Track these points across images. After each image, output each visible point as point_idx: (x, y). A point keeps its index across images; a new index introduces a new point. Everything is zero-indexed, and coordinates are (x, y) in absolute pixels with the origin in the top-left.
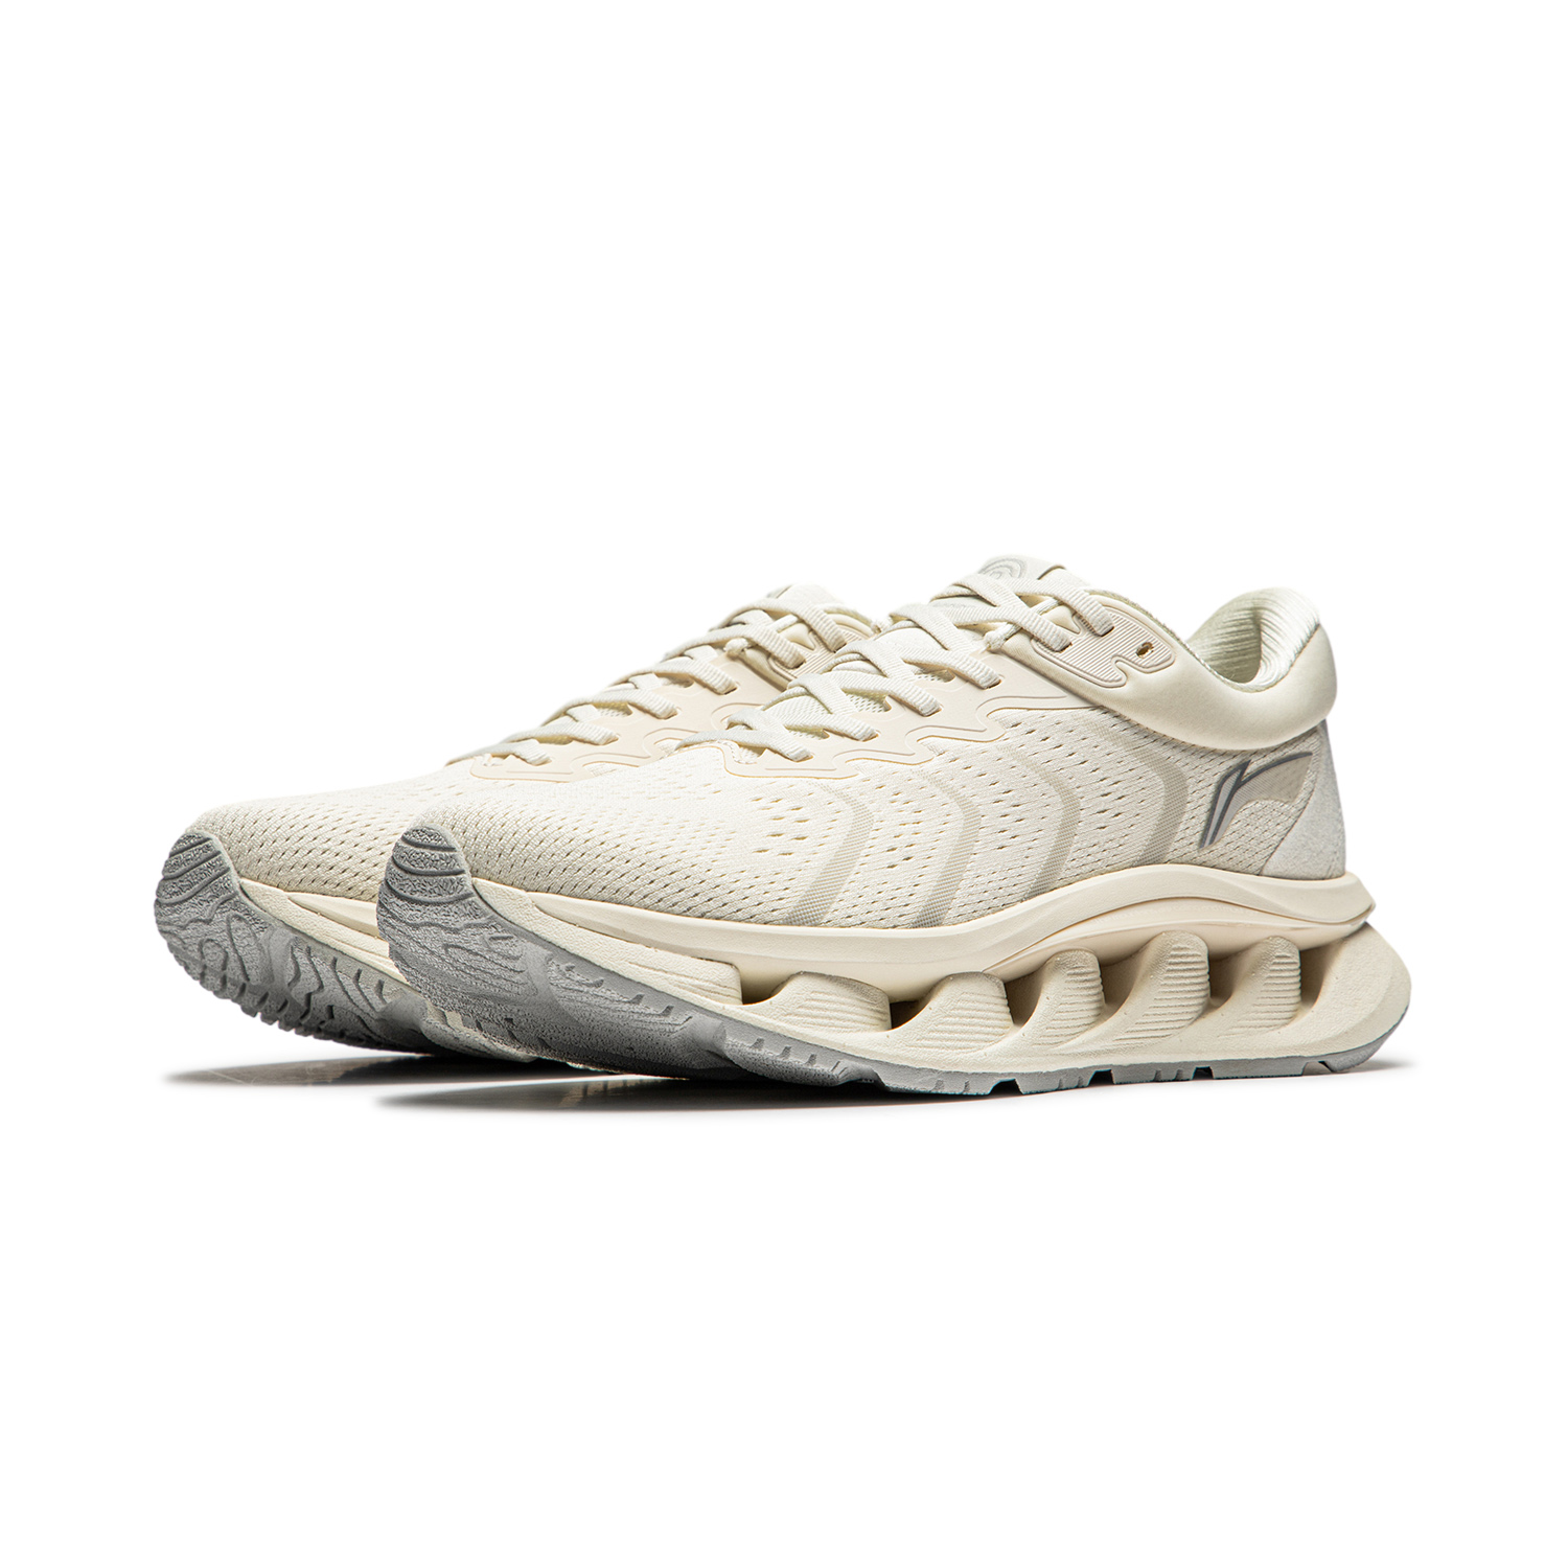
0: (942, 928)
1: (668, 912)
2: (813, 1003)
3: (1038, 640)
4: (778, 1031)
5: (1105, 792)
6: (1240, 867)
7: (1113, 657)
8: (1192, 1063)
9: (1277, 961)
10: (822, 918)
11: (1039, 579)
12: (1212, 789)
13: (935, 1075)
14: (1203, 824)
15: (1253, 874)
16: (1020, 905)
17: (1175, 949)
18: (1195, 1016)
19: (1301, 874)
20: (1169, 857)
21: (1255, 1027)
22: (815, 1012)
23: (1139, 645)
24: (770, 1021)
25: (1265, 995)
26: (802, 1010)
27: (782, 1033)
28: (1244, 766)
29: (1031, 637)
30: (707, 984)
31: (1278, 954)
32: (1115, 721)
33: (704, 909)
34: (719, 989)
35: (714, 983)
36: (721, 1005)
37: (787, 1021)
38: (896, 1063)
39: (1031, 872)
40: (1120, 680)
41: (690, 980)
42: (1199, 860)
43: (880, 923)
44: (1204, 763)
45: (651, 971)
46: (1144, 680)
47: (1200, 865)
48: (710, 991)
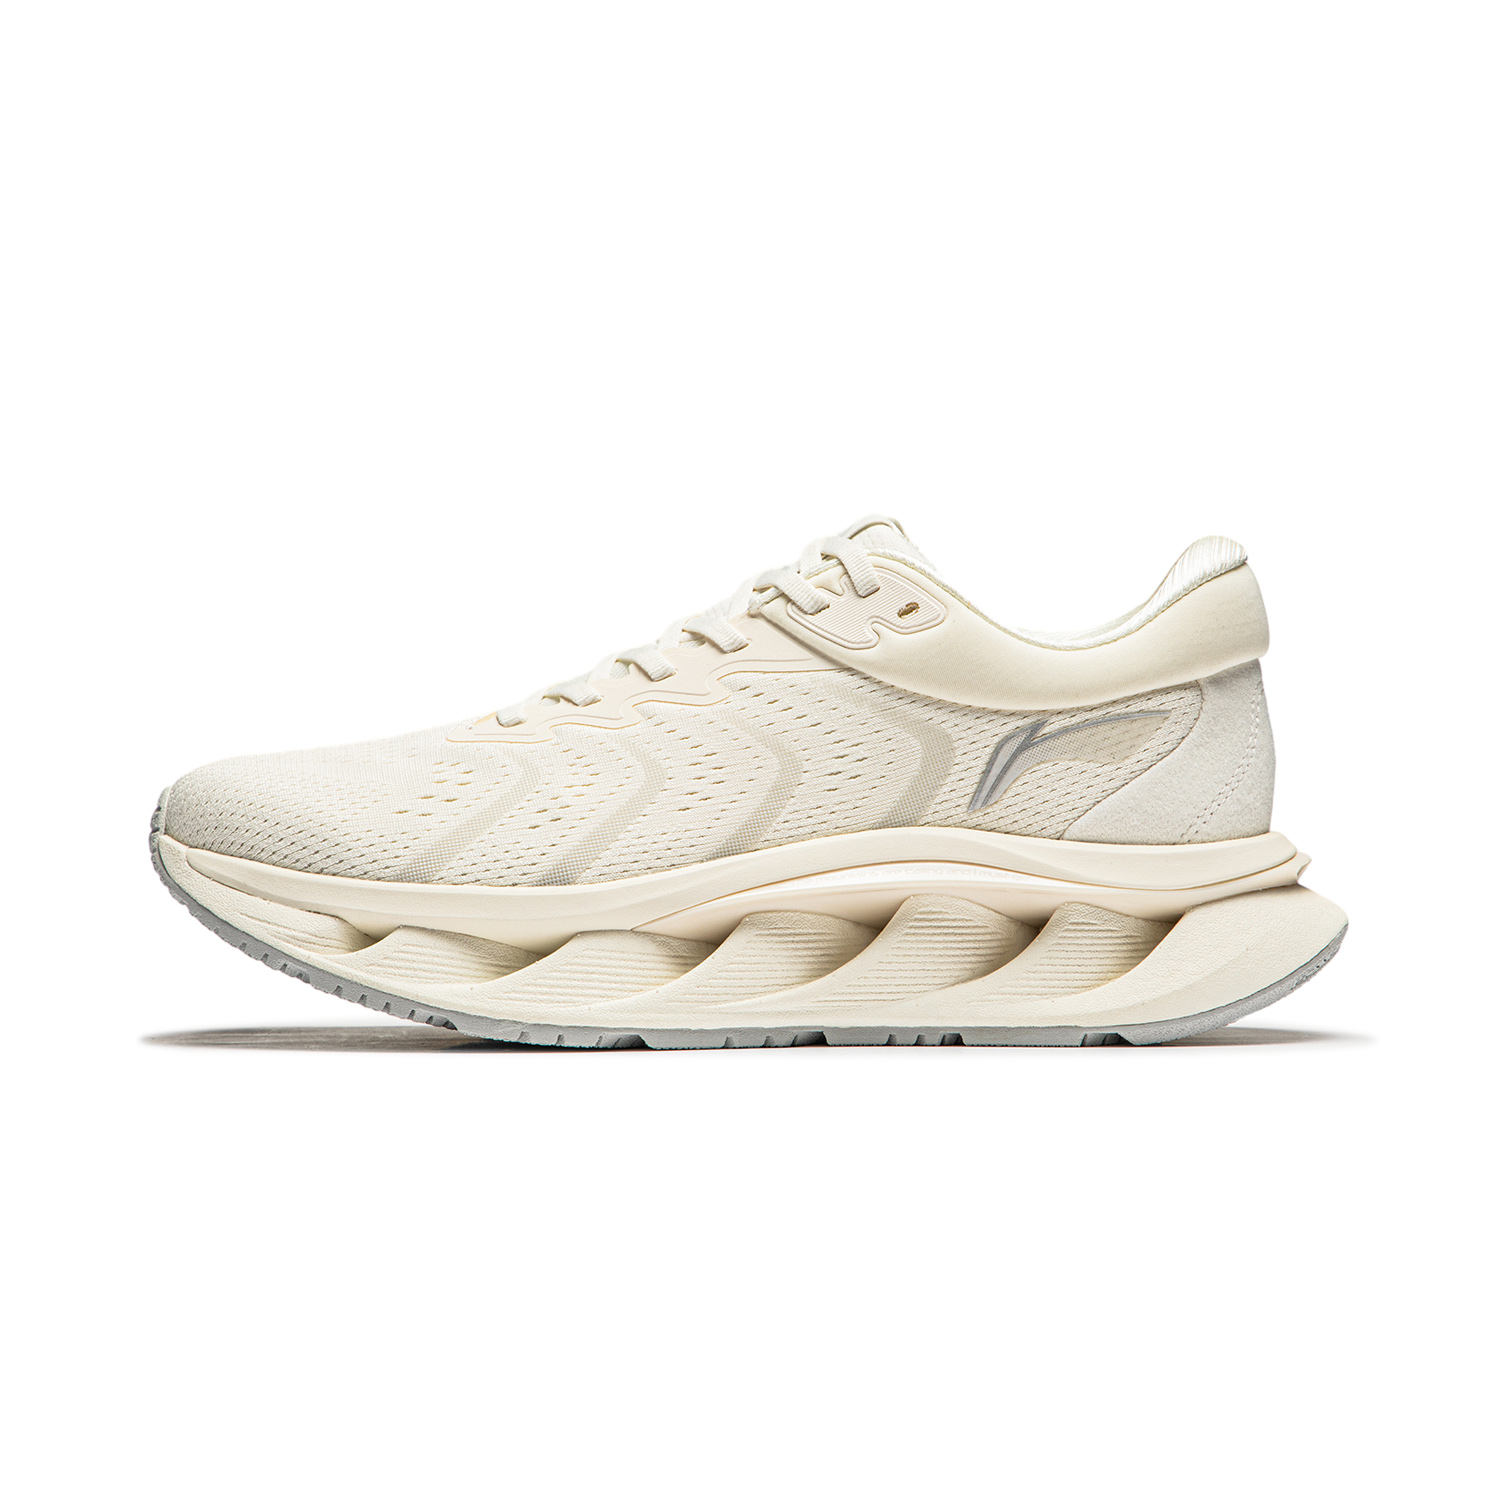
0: (573, 887)
1: (292, 868)
2: (402, 954)
3: (794, 603)
4: (355, 980)
5: (841, 754)
6: (1030, 830)
7: (872, 617)
8: (938, 1029)
9: (1070, 927)
10: (433, 876)
11: (851, 538)
12: (989, 750)
13: (519, 1027)
14: (975, 786)
15: (1050, 837)
16: (699, 865)
17: (921, 913)
18: (953, 980)
19: (1130, 837)
20: (929, 819)
21: (1022, 994)
22: (401, 964)
23: (903, 605)
24: (350, 970)
25: (1046, 961)
26: (386, 961)
27: (358, 982)
28: (1036, 727)
29: (789, 600)
30: (302, 935)
31: (1072, 921)
32: (862, 682)
33: (321, 865)
34: (314, 939)
35: (309, 934)
36: (307, 953)
37: (367, 972)
38: (472, 1013)
39: (721, 834)
40: (870, 641)
41: (286, 931)
42: (971, 823)
43: (499, 881)
44: (982, 724)
45: (257, 922)
46: (900, 641)
47: (974, 828)
48: (304, 941)
